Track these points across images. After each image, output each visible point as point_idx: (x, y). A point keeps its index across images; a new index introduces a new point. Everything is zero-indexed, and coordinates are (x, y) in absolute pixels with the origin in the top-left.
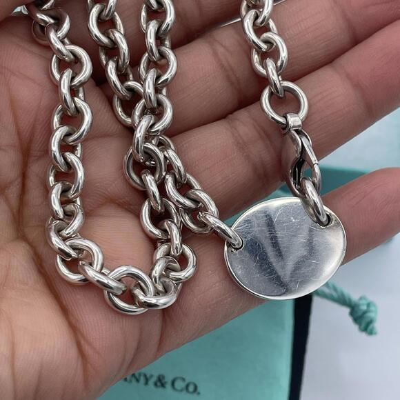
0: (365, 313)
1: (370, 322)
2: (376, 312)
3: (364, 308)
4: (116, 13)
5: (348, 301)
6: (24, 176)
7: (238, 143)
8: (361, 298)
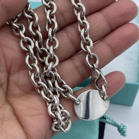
0: (122, 129)
1: (124, 132)
2: (126, 129)
3: (122, 127)
4: (38, 25)
5: (117, 125)
6: (8, 80)
7: (76, 67)
8: (121, 124)
